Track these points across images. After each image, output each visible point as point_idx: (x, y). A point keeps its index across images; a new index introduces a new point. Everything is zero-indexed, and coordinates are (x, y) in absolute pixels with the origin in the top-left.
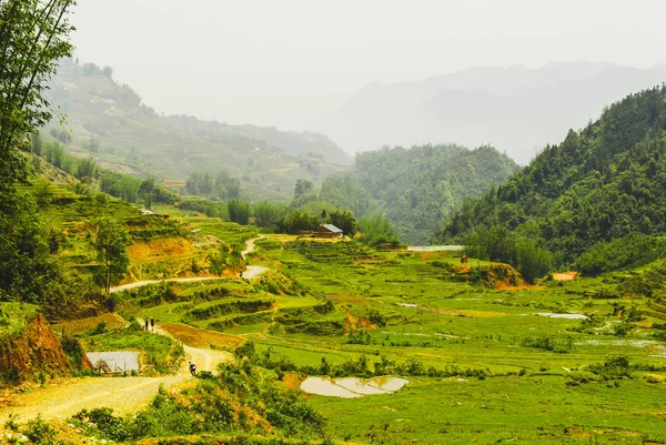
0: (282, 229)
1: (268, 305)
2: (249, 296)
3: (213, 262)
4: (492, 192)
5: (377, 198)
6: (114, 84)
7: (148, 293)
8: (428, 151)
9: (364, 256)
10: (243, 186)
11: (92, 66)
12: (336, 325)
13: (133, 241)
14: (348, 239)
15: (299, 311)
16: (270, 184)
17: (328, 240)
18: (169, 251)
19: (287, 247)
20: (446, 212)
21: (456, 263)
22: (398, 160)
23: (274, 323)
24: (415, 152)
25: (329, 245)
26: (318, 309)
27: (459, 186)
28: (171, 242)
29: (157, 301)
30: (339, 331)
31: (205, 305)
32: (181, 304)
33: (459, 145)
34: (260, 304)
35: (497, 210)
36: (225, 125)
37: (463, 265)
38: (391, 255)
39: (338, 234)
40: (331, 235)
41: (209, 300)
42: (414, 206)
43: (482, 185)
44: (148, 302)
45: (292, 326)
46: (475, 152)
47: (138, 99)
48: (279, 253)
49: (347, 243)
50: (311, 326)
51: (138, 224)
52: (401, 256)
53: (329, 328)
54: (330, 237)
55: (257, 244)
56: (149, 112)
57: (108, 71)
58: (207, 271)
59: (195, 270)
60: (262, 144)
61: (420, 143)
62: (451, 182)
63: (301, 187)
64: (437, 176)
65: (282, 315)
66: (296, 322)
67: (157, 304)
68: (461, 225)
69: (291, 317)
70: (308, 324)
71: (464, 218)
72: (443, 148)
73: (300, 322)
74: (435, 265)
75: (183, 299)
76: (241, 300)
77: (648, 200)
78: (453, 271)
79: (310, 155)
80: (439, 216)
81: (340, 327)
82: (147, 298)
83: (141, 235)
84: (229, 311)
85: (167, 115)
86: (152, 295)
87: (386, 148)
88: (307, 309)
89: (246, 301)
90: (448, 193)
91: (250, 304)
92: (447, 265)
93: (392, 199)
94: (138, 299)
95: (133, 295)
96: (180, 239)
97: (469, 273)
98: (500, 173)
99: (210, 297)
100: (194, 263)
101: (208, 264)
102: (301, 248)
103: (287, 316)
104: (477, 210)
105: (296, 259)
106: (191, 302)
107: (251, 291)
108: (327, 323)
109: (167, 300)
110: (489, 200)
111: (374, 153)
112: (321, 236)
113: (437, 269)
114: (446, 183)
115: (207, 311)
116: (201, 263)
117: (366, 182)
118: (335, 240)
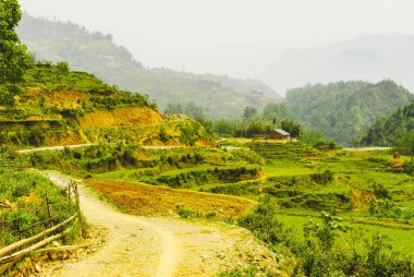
1: (253, 173)
2: (228, 163)
3: (184, 131)
4: (399, 111)
5: (304, 120)
6: (113, 46)
7: (99, 154)
8: (342, 85)
9: (310, 154)
10: (205, 113)
11: (99, 33)
12: (342, 198)
13: (94, 109)
14: (295, 140)
15: (294, 181)
16: (225, 112)
17: (279, 141)
18: (135, 121)
20: (358, 129)
21: (390, 158)
22: (319, 92)
23: (262, 195)
24: (331, 87)
25: (280, 145)
26: (316, 178)
27: (367, 110)
28: (138, 112)
29: (110, 164)
30: (346, 205)
31: (174, 173)
32: (143, 170)
33: (365, 81)
34: (243, 171)
35: (404, 123)
36: (192, 74)
37: (397, 160)
38: (331, 154)
39: (286, 136)
40: (281, 137)
41: (179, 168)
42: (333, 125)
43: (384, 110)
44: (98, 165)
45: (287, 199)
46: (378, 85)
47: (130, 56)
49: (295, 144)
50: (310, 199)
51: (102, 94)
52: (338, 155)
53: (334, 202)
54: (281, 138)
56: (139, 65)
57: (109, 37)
58: (177, 140)
59: (163, 138)
60: (218, 85)
61: (335, 80)
62: (361, 107)
63: (248, 113)
64: (350, 102)
65: (272, 185)
66: (290, 194)
67: (110, 169)
68: (375, 136)
69: (284, 188)
70: (306, 196)
71: (377, 131)
72: (353, 83)
73: (296, 194)
74: (371, 160)
75: (146, 164)
76: (220, 168)
78: (388, 165)
79: (253, 92)
80: (353, 132)
81: (347, 200)
82: (97, 160)
83: (103, 103)
84: (204, 180)
85: (151, 68)
86: (104, 158)
87: (309, 85)
88: (303, 178)
89: (226, 168)
90: (359, 115)
91: (231, 172)
92: (382, 160)
93: (315, 121)
94: (84, 161)
95: (77, 156)
96: (147, 109)
97: (403, 166)
98: (398, 100)
99: (181, 164)
100: (162, 131)
101: (179, 133)
102: (257, 148)
103: (278, 187)
104: (387, 124)
106: (157, 168)
107: (230, 159)
108: (330, 196)
109: (123, 164)
110: (397, 116)
111: (301, 89)
112: (272, 138)
113: (373, 164)
114: (357, 107)
115: (177, 179)
116: (169, 132)
117: (296, 109)
118: (284, 141)
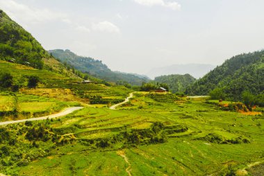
0: (142, 89)
8: (173, 76)
9: (177, 99)
17: (162, 93)
19: (146, 96)
39: (165, 91)
40: (163, 91)
48: (143, 98)
49: (170, 94)
55: (134, 94)
62: (180, 82)
74: (207, 103)
77: (253, 82)
102: (152, 97)
105: (151, 101)
112: (159, 92)
114: (178, 82)
118: (165, 93)
